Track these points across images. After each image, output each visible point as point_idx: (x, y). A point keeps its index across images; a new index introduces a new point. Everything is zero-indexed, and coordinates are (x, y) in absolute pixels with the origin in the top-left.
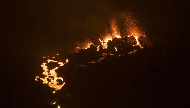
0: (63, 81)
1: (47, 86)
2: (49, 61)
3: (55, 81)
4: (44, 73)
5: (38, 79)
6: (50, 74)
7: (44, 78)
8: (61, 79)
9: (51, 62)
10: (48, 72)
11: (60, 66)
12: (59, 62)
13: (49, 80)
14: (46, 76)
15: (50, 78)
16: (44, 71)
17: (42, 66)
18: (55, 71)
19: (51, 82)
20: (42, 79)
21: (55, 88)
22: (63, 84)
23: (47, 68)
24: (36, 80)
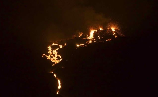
0: (61, 57)
1: (49, 60)
2: (53, 44)
3: (55, 58)
4: (49, 52)
5: (44, 56)
6: (53, 53)
8: (60, 56)
9: (54, 45)
10: (52, 52)
11: (60, 48)
12: (60, 45)
13: (51, 57)
14: (50, 54)
15: (52, 56)
17: (48, 47)
18: (57, 51)
19: (53, 58)
20: (47, 56)
21: (55, 62)
22: (61, 60)
23: (51, 49)
24: (43, 56)
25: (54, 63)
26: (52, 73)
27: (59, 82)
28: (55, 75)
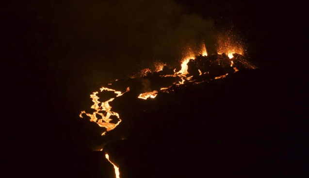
0: (118, 117)
1: (95, 125)
2: (102, 89)
3: (107, 119)
4: (93, 107)
5: (83, 115)
6: (102, 108)
7: (92, 114)
8: (117, 115)
9: (104, 90)
10: (100, 105)
11: (117, 96)
12: (116, 91)
13: (99, 117)
14: (96, 111)
15: (101, 114)
16: (93, 103)
17: (91, 96)
18: (110, 103)
19: (101, 120)
20: (90, 115)
21: (106, 127)
22: (119, 122)
23: (98, 100)
24: (81, 116)
25: (104, 129)
26: (101, 150)
27: (117, 170)
28: (107, 156)
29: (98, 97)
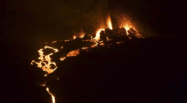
0: (55, 65)
1: (40, 69)
2: (46, 47)
3: (48, 66)
4: (39, 58)
5: (33, 63)
6: (45, 59)
7: (39, 62)
8: (54, 63)
9: (47, 48)
10: (44, 57)
11: (55, 52)
12: (55, 49)
13: (43, 65)
14: (41, 61)
15: (44, 63)
16: (40, 56)
17: (39, 51)
18: (50, 56)
19: (45, 66)
20: (37, 63)
21: (48, 71)
22: (56, 68)
23: (43, 54)
24: (32, 63)
25: (46, 72)
26: (44, 85)
27: (53, 98)
28: (48, 89)
29: (43, 52)
